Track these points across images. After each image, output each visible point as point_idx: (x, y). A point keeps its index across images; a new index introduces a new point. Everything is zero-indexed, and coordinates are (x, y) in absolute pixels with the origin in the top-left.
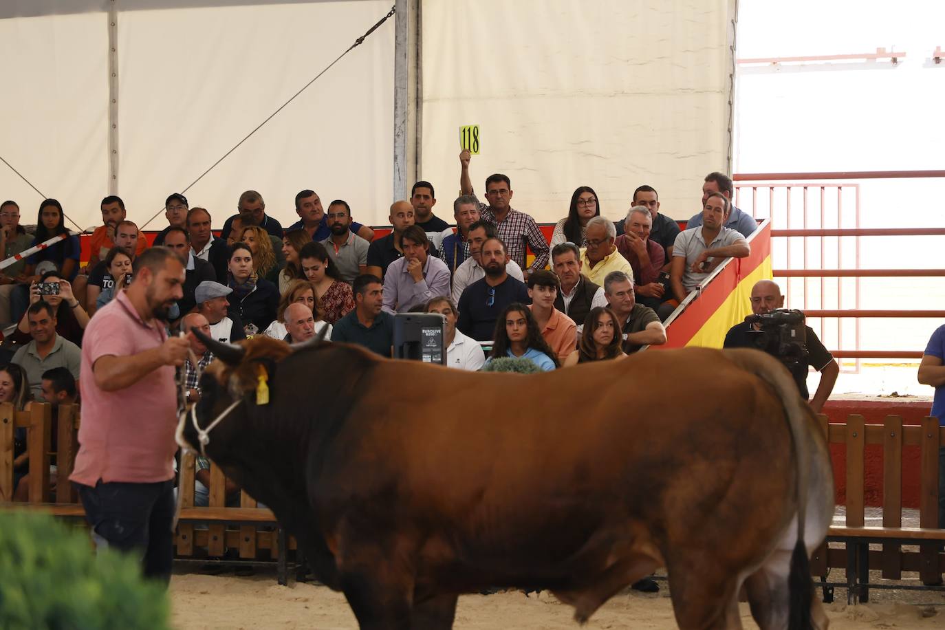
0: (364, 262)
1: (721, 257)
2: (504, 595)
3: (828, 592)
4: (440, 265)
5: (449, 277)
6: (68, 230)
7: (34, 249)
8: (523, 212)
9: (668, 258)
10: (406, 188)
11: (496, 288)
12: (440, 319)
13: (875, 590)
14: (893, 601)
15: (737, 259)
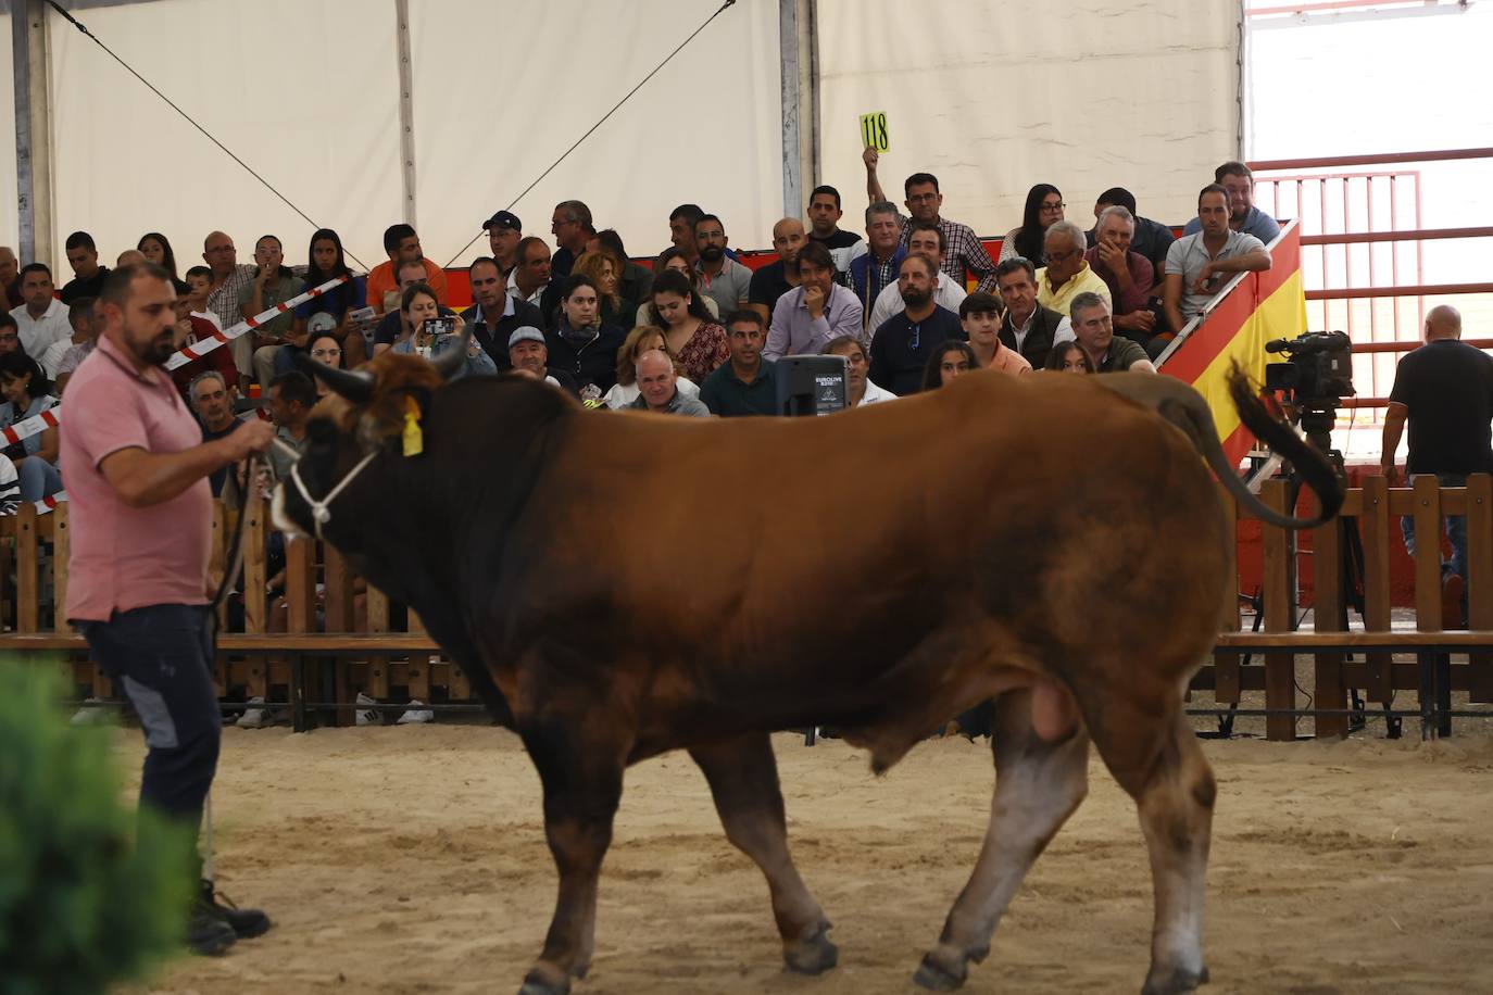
0: (744, 299)
1: (1232, 271)
2: (939, 741)
3: (1393, 723)
4: (848, 296)
5: (861, 313)
6: (350, 270)
7: (305, 297)
8: (958, 223)
9: (1159, 277)
10: (800, 196)
11: (922, 323)
12: (839, 363)
13: (1460, 719)
14: (1486, 733)
15: (1254, 274)
